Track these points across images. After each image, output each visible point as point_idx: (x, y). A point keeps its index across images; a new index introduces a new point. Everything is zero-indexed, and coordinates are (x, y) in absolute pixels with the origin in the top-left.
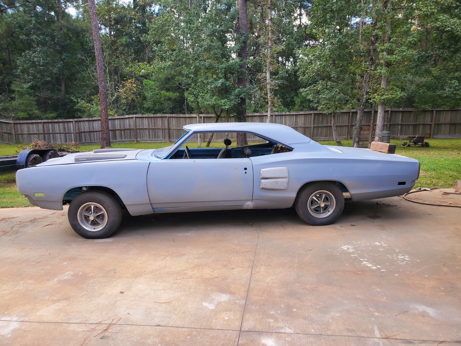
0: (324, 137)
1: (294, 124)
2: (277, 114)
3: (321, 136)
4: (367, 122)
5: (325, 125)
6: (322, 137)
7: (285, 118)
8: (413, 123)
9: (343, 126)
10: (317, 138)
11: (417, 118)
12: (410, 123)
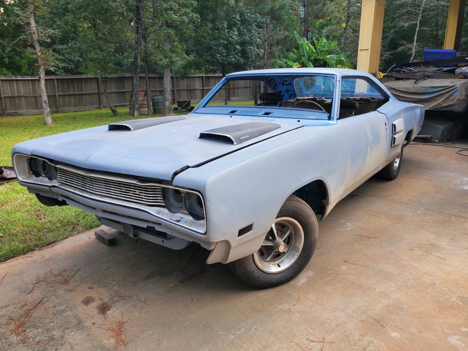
0: (73, 108)
1: (31, 92)
2: (3, 78)
3: (69, 106)
4: (117, 89)
5: (72, 93)
6: (71, 108)
7: (17, 85)
8: (159, 89)
9: (93, 94)
10: (65, 108)
11: (161, 84)
12: (156, 89)
